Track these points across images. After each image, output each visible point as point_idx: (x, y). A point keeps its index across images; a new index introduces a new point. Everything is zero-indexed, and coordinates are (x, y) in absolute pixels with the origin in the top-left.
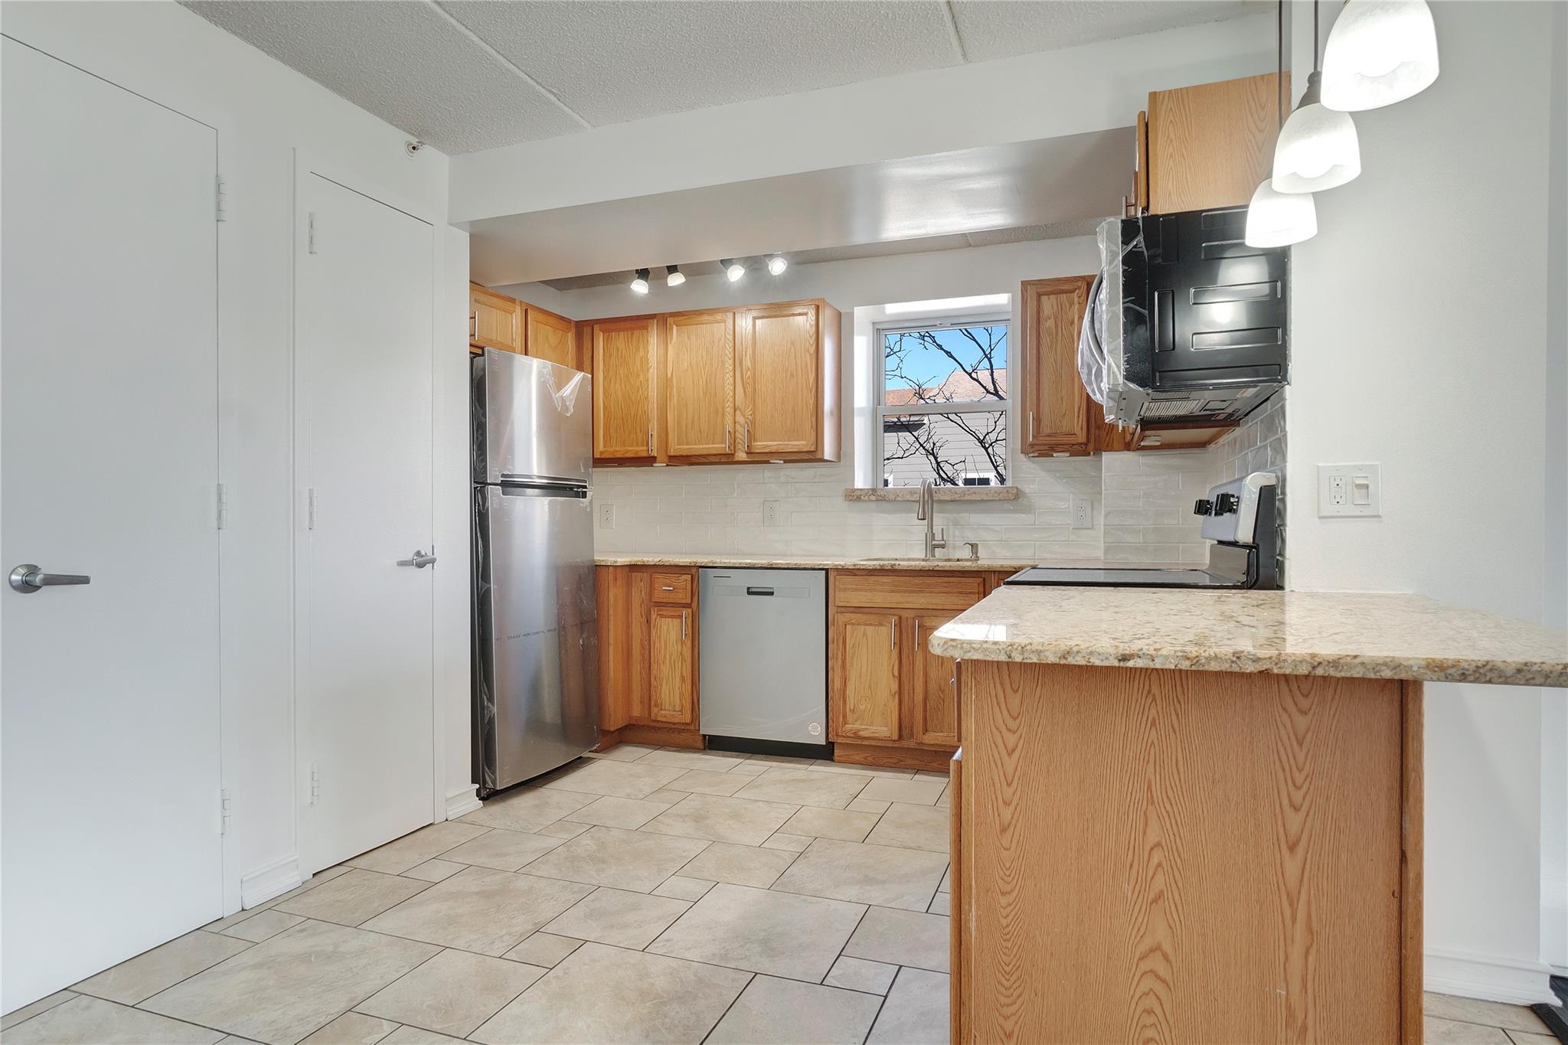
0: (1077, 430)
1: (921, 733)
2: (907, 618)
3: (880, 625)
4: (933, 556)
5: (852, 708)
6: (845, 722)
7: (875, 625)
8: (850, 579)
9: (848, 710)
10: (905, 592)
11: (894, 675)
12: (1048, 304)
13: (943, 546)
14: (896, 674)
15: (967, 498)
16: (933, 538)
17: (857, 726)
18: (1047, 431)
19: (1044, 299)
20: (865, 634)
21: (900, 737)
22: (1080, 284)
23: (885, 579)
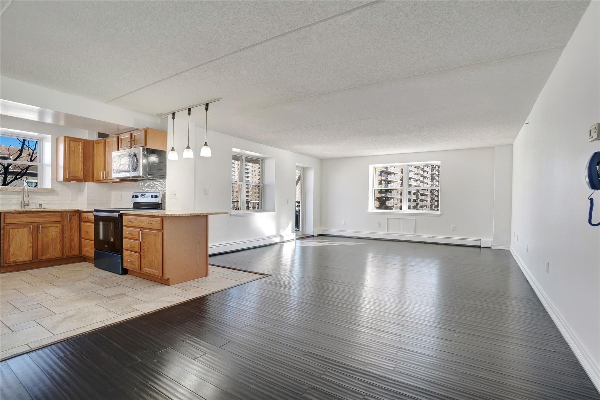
0: (80, 176)
1: (41, 256)
2: (35, 225)
3: (25, 228)
4: (24, 208)
5: (12, 254)
6: (9, 259)
7: (22, 228)
8: (11, 215)
9: (10, 255)
10: (34, 218)
11: (30, 242)
12: (72, 143)
13: (28, 205)
14: (31, 241)
15: (36, 191)
16: (24, 203)
17: (15, 259)
18: (72, 176)
19: (71, 142)
20: (18, 231)
21: (33, 259)
22: (82, 141)
23: (27, 215)
